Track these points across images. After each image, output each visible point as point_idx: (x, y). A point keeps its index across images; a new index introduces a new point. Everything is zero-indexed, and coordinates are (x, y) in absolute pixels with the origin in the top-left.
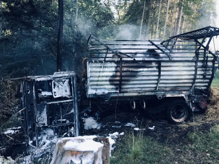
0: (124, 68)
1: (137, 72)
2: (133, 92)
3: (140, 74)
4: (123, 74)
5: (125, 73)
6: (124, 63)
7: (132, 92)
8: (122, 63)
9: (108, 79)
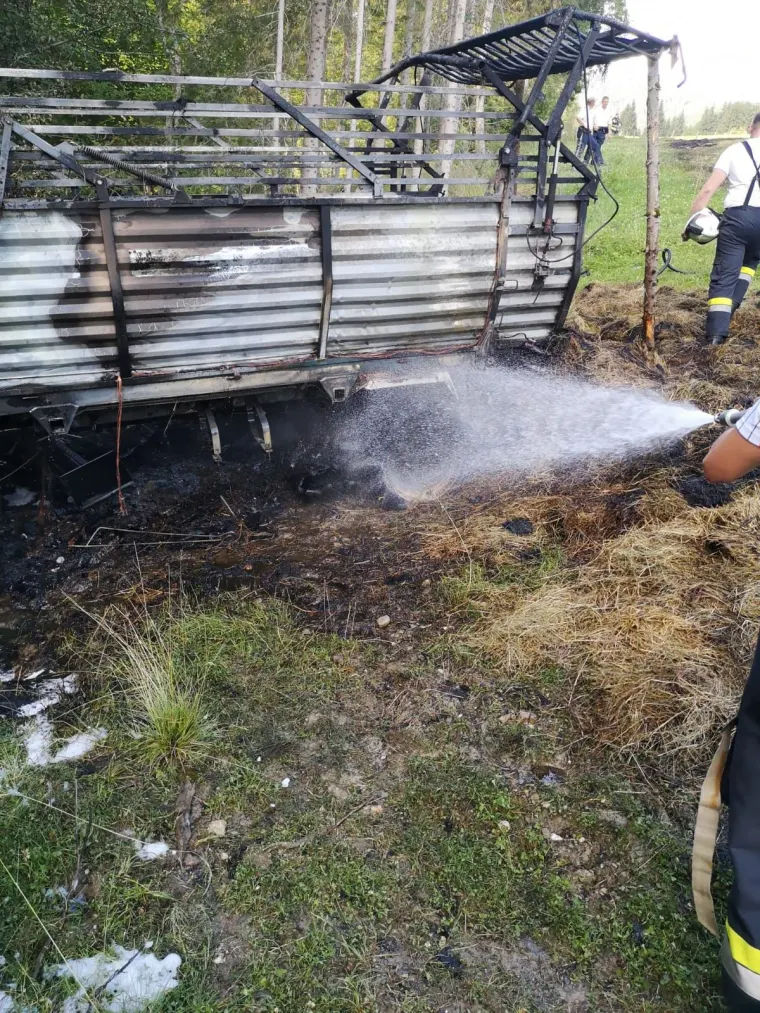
0: (126, 245)
1: (207, 266)
2: (204, 373)
3: (223, 279)
4: (130, 281)
5: (138, 274)
6: (122, 220)
7: (197, 375)
8: (113, 220)
9: (43, 310)
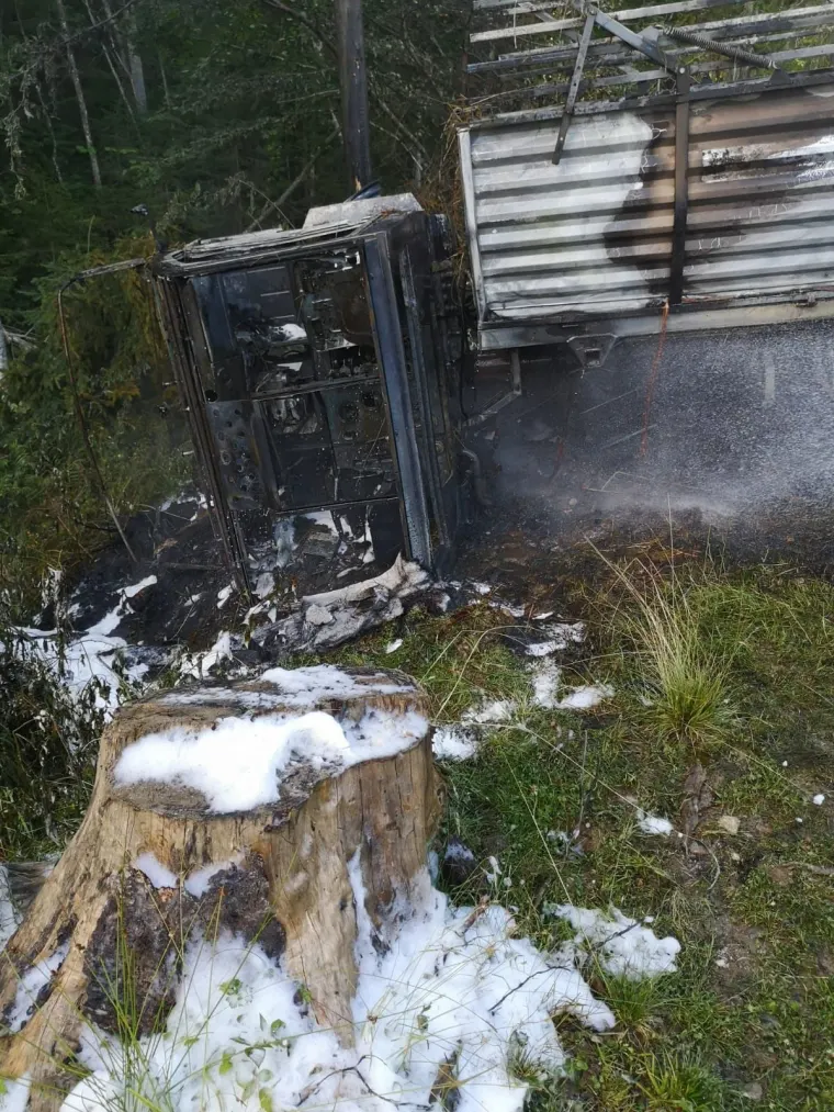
0: (700, 145)
1: (797, 164)
2: (767, 299)
3: (816, 178)
4: (696, 190)
5: (709, 180)
6: (700, 114)
7: (760, 301)
8: (691, 115)
